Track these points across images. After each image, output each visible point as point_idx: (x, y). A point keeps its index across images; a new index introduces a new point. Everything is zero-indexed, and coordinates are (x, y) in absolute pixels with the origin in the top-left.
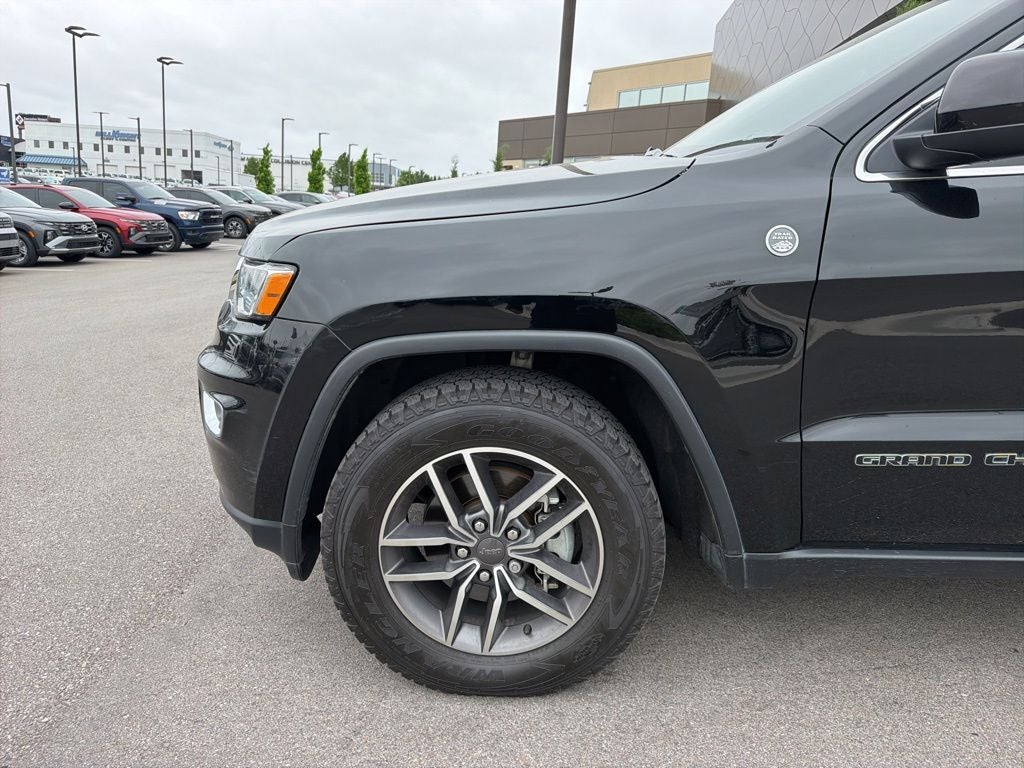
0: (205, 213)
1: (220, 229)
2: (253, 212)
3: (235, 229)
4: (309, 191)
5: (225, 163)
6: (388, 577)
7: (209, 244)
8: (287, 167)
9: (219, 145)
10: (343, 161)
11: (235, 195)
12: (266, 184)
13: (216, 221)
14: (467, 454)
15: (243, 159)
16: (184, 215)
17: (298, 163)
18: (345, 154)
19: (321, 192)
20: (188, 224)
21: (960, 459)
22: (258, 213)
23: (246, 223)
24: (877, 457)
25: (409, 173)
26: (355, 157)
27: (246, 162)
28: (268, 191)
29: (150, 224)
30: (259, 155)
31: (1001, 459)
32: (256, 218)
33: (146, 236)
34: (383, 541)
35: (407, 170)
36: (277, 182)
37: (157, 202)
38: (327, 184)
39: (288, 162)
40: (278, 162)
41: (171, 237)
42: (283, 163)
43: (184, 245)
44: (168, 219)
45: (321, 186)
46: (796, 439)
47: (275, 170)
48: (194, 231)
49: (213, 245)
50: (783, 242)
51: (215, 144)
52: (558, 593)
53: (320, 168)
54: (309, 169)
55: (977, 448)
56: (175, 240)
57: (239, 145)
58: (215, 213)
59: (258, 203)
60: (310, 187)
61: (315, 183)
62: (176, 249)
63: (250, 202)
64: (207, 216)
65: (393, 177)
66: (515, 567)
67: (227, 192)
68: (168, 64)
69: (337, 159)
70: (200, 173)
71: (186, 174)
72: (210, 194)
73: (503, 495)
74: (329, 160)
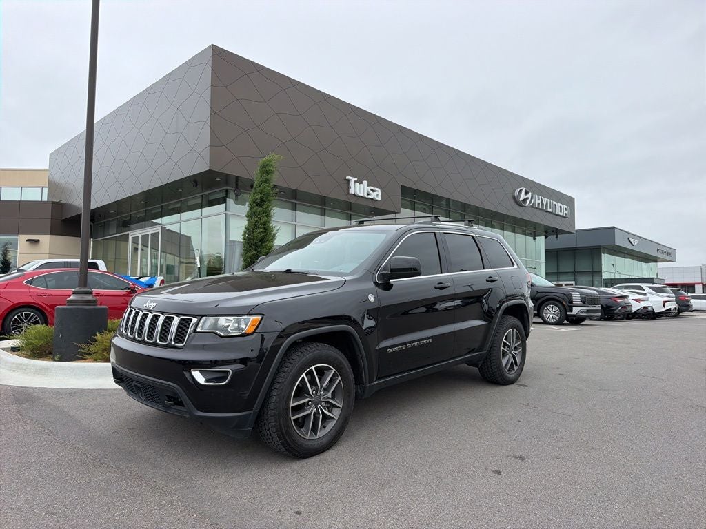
6: (292, 418)
14: (313, 368)
21: (404, 347)
24: (391, 350)
31: (409, 345)
34: (291, 405)
46: (377, 348)
50: (372, 298)
55: (405, 344)
66: (324, 404)
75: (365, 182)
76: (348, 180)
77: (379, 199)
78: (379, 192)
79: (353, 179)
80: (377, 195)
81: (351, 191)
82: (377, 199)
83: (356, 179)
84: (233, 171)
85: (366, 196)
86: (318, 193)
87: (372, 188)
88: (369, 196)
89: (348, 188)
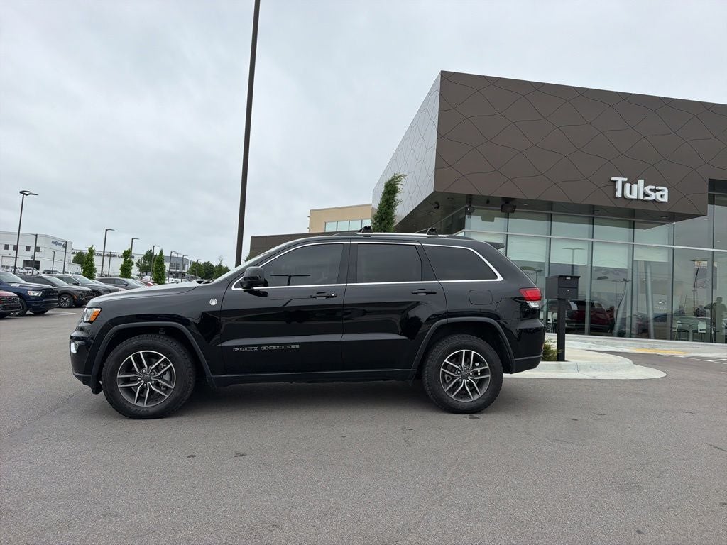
0: (46, 292)
1: (56, 302)
2: (80, 291)
3: (65, 302)
4: (120, 276)
5: (60, 255)
6: (119, 386)
7: (47, 311)
8: (107, 259)
9: (56, 243)
10: (149, 255)
11: (67, 280)
12: (89, 271)
13: (53, 297)
14: (141, 352)
15: (73, 253)
16: (31, 293)
17: (115, 256)
18: (151, 250)
19: (129, 278)
20: (34, 298)
21: (256, 348)
22: (83, 291)
23: (73, 298)
24: (238, 349)
25: (197, 263)
26: (157, 253)
27: (75, 255)
28: (91, 277)
29: (8, 298)
30: (85, 250)
31: (264, 348)
32: (81, 294)
33: (3, 307)
34: (118, 376)
35: (196, 261)
36: (98, 269)
37: (13, 285)
38: (135, 271)
39: (108, 255)
40: (100, 255)
41: (20, 307)
42: (104, 256)
43: (28, 312)
44: (20, 295)
45: (130, 273)
46: (220, 345)
47: (97, 261)
48: (37, 303)
49: (49, 312)
50: (213, 302)
51: (53, 242)
52: (166, 389)
53: (130, 261)
54: (121, 261)
55: (260, 346)
56: (23, 309)
57: (71, 243)
58: (53, 292)
59: (83, 285)
60: (122, 273)
61: (126, 271)
62: (23, 315)
63: (77, 284)
64: (47, 294)
65: (187, 266)
66: (153, 382)
67: (61, 278)
68: (27, 195)
69: (144, 253)
70: (39, 262)
71: (26, 263)
72: (49, 279)
73: (150, 364)
74: (138, 254)
75: (641, 182)
76: (615, 182)
77: (665, 199)
78: (665, 191)
79: (620, 180)
80: (663, 195)
81: (619, 194)
82: (660, 199)
83: (626, 179)
84: (464, 189)
85: (641, 197)
86: (569, 201)
87: (653, 187)
88: (647, 198)
89: (615, 190)
